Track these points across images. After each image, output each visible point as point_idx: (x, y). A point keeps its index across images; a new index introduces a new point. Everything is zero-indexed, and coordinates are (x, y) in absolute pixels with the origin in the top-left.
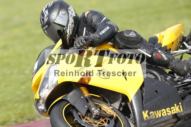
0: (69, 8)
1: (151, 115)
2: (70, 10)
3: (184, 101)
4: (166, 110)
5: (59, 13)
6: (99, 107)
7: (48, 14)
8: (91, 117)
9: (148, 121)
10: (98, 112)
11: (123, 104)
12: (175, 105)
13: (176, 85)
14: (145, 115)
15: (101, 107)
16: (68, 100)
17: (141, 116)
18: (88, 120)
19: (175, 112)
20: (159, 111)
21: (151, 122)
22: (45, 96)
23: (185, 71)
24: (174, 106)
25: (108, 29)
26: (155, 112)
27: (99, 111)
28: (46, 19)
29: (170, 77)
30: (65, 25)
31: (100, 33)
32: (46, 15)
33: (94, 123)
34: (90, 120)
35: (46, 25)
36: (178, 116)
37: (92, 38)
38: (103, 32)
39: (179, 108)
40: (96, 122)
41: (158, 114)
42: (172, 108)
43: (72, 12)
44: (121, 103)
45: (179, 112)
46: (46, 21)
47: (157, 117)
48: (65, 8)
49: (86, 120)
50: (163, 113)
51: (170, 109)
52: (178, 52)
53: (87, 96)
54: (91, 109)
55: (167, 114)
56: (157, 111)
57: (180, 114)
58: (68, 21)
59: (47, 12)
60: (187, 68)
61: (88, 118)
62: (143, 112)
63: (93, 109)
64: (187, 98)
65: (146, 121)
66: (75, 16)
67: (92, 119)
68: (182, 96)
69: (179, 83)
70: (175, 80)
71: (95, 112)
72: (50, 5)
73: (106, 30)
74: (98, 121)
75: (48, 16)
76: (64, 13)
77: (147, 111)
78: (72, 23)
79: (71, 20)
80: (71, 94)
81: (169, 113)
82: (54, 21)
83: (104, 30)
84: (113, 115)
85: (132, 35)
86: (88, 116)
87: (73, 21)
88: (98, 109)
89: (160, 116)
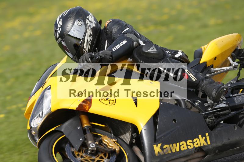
0: (88, 17)
1: (165, 149)
2: (88, 19)
3: (214, 131)
4: (186, 143)
5: (74, 23)
6: (99, 139)
7: (61, 25)
8: (86, 152)
9: (160, 156)
10: (94, 146)
11: (135, 135)
12: (200, 136)
13: (206, 111)
14: (157, 149)
15: (102, 139)
16: (62, 130)
17: (152, 150)
18: (84, 157)
19: (199, 145)
20: (176, 145)
21: (165, 158)
22: (37, 126)
23: (214, 98)
24: (199, 138)
25: (124, 43)
26: (171, 145)
27: (96, 145)
28: (59, 30)
29: (199, 101)
30: (81, 38)
31: (113, 49)
32: (59, 26)
33: (91, 160)
34: (86, 156)
35: (59, 38)
36: (204, 149)
37: (101, 55)
38: (118, 47)
39: (206, 140)
40: (93, 158)
41: (176, 148)
42: (195, 140)
43: (92, 22)
44: (132, 134)
45: (205, 144)
46: (59, 32)
47: (174, 151)
48: (82, 17)
49: (82, 157)
50: (182, 147)
51: (193, 141)
52: (220, 70)
53: (86, 126)
54: (87, 142)
55: (187, 148)
56: (174, 145)
57: (207, 147)
58: (86, 32)
59: (61, 22)
60: (216, 94)
61: (84, 155)
62: (155, 146)
63: (90, 142)
64: (218, 128)
65: (158, 157)
66: (95, 26)
67: (88, 155)
68: (210, 125)
69: (210, 109)
70: (206, 105)
71: (91, 146)
72: (65, 13)
73: (122, 45)
74: (97, 157)
75: (62, 27)
76: (80, 23)
77: (160, 145)
78: (91, 36)
79: (89, 32)
80: (67, 124)
81: (191, 146)
82: (68, 33)
83: (119, 45)
84: (115, 150)
85: (152, 50)
86: (83, 151)
87: (92, 33)
88: (95, 143)
89: (178, 150)
